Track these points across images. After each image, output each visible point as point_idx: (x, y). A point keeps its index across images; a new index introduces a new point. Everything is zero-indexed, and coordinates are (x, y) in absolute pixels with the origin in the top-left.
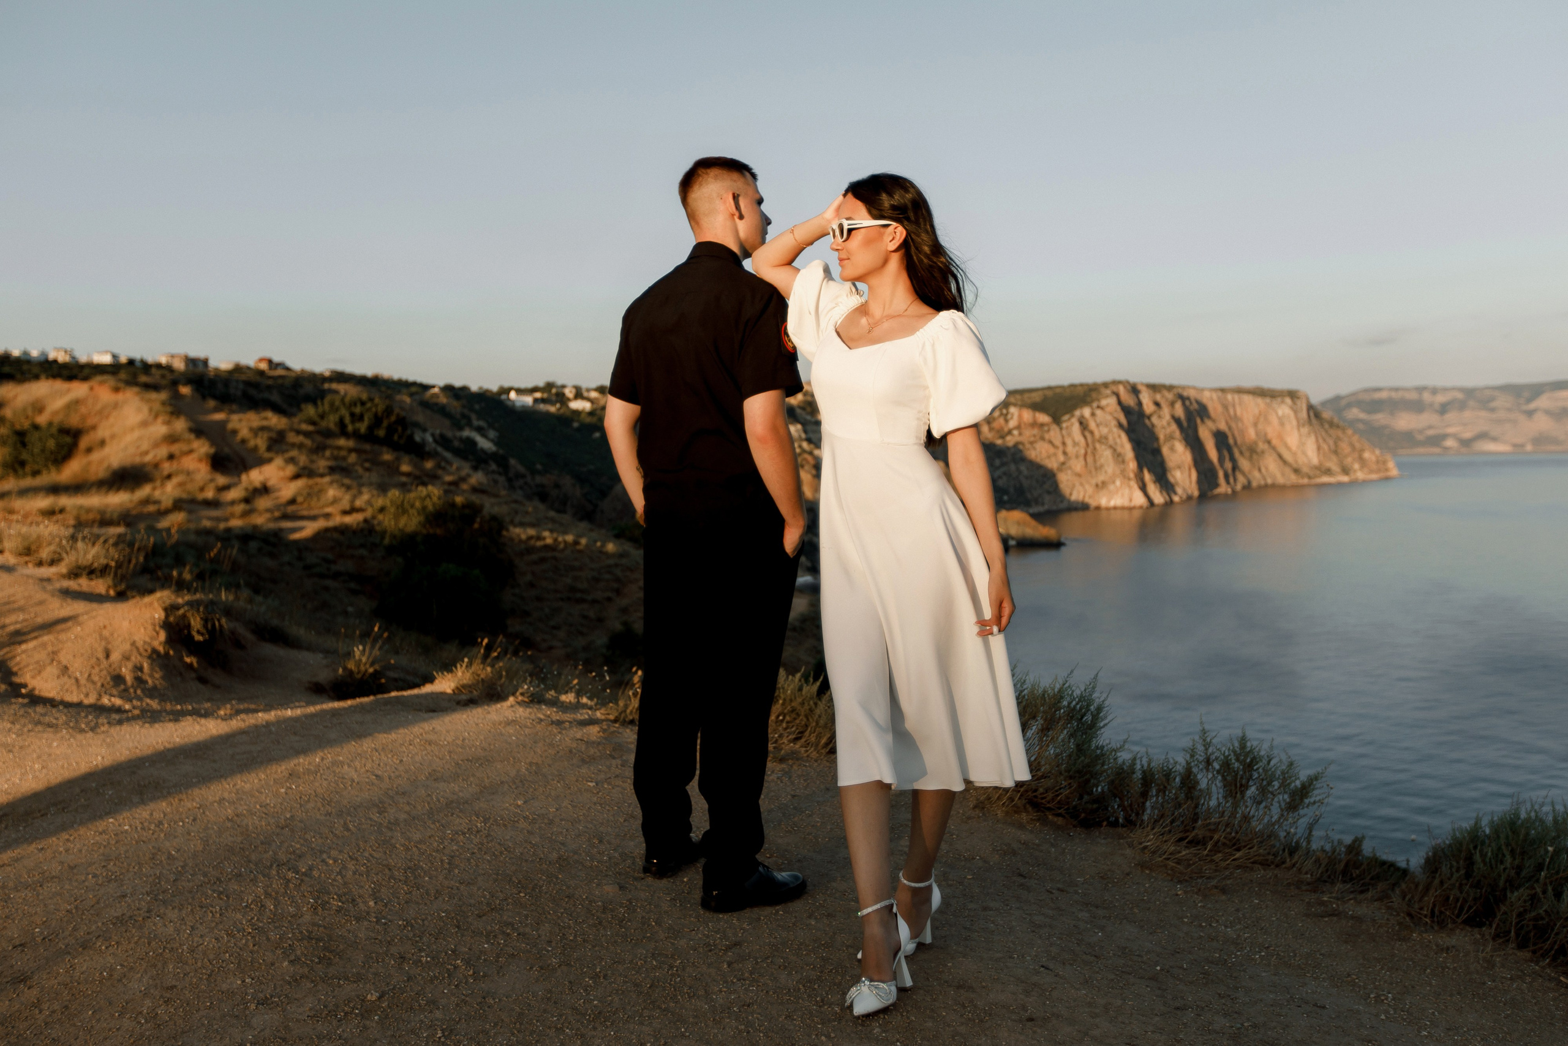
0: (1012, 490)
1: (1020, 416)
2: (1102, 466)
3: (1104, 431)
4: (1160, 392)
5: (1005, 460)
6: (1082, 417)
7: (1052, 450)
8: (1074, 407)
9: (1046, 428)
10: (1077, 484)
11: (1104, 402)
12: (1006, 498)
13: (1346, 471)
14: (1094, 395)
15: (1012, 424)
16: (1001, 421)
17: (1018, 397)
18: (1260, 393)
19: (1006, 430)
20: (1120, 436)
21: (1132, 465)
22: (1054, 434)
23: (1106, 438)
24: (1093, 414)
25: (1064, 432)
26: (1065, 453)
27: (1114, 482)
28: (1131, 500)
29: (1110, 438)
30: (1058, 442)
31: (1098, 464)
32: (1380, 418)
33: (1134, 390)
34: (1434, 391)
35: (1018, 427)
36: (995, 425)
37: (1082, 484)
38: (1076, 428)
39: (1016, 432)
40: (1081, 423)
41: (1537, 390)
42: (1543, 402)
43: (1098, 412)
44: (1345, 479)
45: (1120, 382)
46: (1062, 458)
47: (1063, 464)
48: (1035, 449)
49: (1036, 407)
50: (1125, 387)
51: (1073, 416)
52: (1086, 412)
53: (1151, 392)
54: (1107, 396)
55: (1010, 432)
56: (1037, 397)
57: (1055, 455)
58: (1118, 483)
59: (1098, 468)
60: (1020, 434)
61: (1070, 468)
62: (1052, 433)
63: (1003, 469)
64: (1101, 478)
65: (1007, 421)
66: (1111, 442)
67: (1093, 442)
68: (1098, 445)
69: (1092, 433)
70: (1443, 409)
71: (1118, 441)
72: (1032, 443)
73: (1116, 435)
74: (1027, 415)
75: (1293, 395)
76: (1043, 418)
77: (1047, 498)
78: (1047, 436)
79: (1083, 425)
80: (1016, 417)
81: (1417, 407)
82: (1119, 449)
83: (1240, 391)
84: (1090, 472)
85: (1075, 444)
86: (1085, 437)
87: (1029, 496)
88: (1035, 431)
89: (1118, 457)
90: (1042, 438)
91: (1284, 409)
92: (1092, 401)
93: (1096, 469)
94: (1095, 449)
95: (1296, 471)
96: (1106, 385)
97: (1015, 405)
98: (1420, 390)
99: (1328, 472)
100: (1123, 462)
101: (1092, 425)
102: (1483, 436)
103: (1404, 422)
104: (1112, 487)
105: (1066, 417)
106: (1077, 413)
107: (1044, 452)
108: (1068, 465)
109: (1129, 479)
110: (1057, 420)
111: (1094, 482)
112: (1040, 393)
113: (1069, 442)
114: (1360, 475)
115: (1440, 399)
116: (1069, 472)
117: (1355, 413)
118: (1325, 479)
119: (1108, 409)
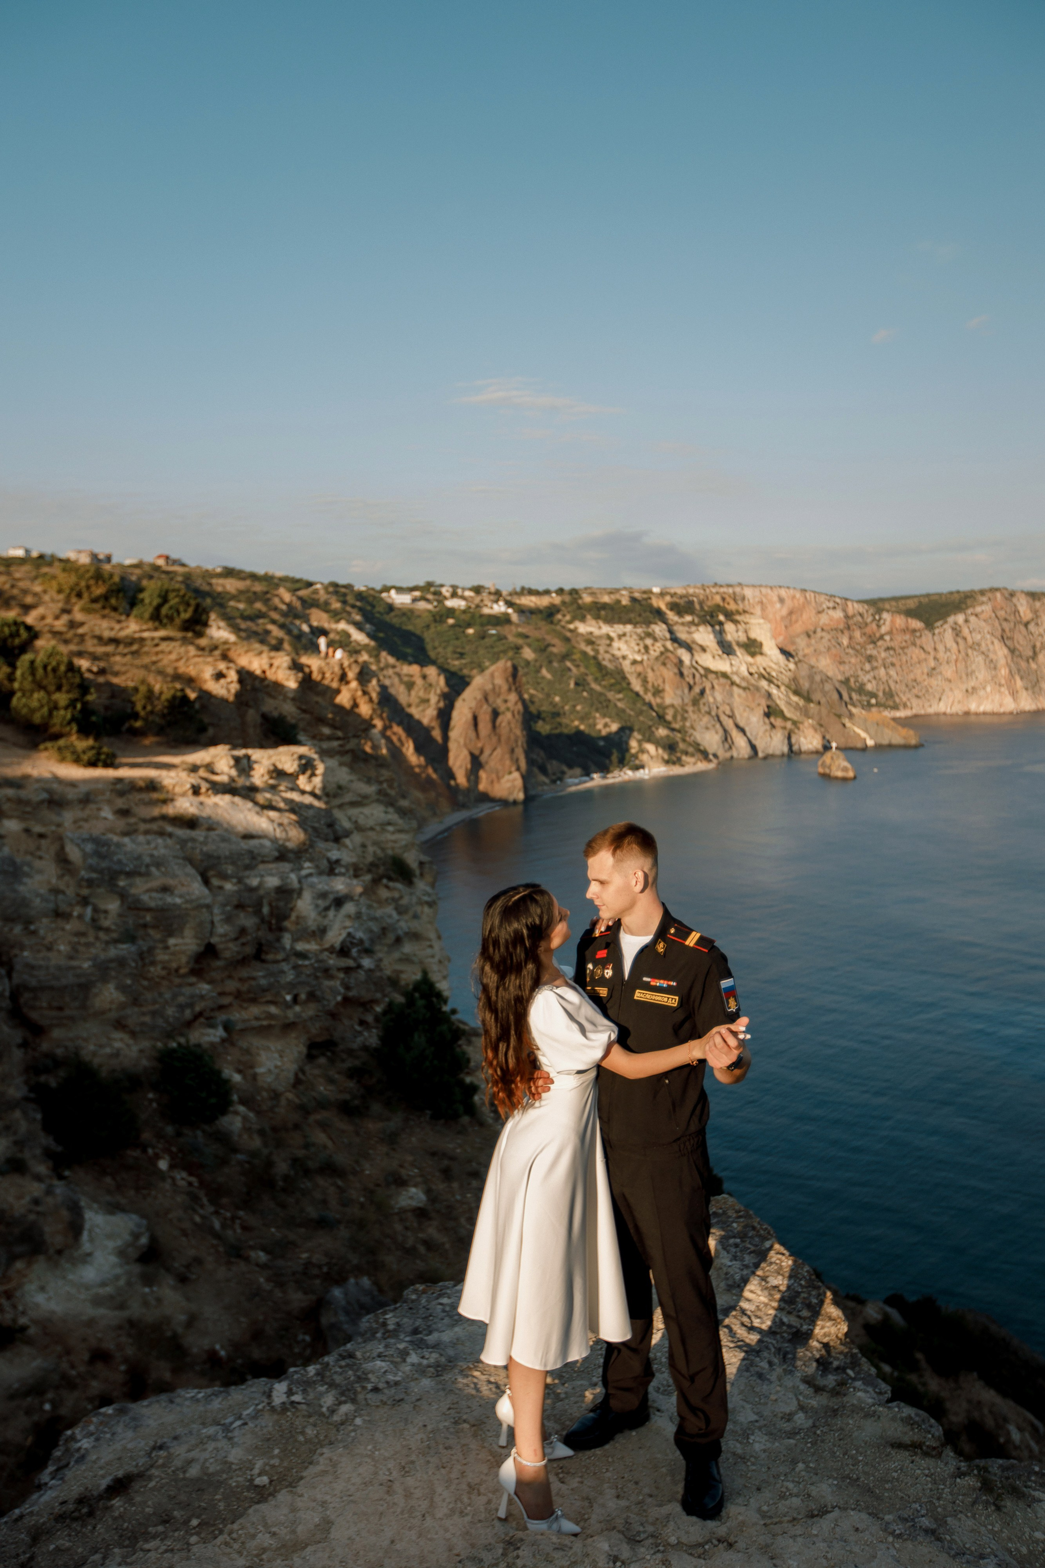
0: (881, 694)
1: (893, 622)
2: (973, 672)
3: (978, 637)
4: (1039, 600)
5: (875, 664)
6: (956, 623)
7: (923, 655)
8: (948, 614)
9: (918, 634)
10: (947, 689)
11: (978, 609)
12: (873, 701)
14: (969, 602)
15: (884, 629)
16: (874, 626)
17: (894, 603)
19: (878, 635)
20: (993, 643)
21: (1004, 672)
22: (927, 639)
23: (979, 645)
24: (966, 621)
25: (936, 638)
26: (935, 658)
27: (984, 688)
28: (1001, 706)
29: (983, 644)
30: (929, 648)
31: (969, 670)
33: (1011, 596)
35: (890, 633)
36: (868, 630)
37: (951, 689)
38: (949, 635)
39: (887, 638)
40: (953, 629)
43: (973, 619)
45: (997, 590)
46: (932, 664)
47: (934, 669)
48: (906, 654)
49: (910, 613)
50: (1003, 594)
51: (946, 622)
52: (960, 618)
53: (1031, 601)
54: (983, 603)
55: (881, 637)
56: (912, 604)
57: (926, 660)
58: (989, 689)
59: (969, 674)
60: (891, 639)
61: (941, 673)
62: (924, 639)
63: (872, 674)
64: (972, 683)
65: (879, 626)
66: (983, 648)
67: (966, 649)
68: (970, 651)
69: (965, 639)
71: (991, 647)
72: (903, 648)
73: (989, 642)
74: (900, 621)
76: (917, 624)
77: (915, 702)
78: (918, 642)
79: (957, 632)
80: (888, 623)
82: (992, 656)
84: (961, 678)
85: (947, 650)
86: (957, 643)
87: (897, 700)
88: (907, 637)
89: (992, 665)
90: (914, 644)
92: (967, 608)
93: (967, 675)
94: (967, 655)
96: (982, 592)
97: (888, 611)
100: (995, 668)
101: (966, 632)
104: (982, 693)
105: (939, 624)
106: (951, 619)
107: (914, 657)
108: (938, 670)
109: (1000, 685)
110: (930, 625)
111: (964, 687)
112: (916, 600)
113: (941, 648)
116: (939, 677)
119: (982, 616)
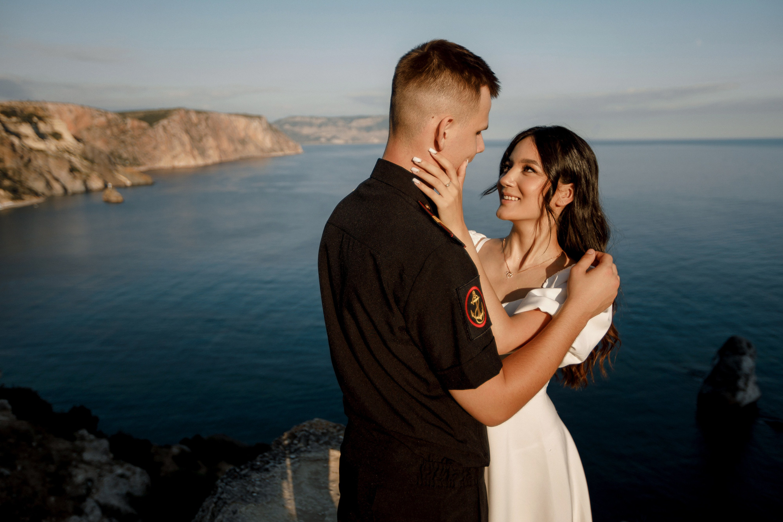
0: (130, 159)
1: (132, 123)
2: (175, 148)
3: (175, 131)
4: (200, 114)
5: (126, 144)
6: (164, 124)
7: (150, 139)
8: (159, 120)
9: (145, 129)
10: (163, 156)
11: (174, 118)
12: (127, 163)
13: (282, 150)
14: (169, 114)
15: (129, 127)
16: (123, 125)
17: (132, 114)
18: (246, 116)
19: (125, 129)
20: (182, 134)
21: (188, 147)
22: (150, 132)
23: (176, 134)
24: (168, 123)
25: (154, 131)
26: (156, 141)
27: (180, 155)
28: (189, 163)
29: (178, 134)
30: (152, 136)
31: (173, 147)
32: (297, 129)
33: (187, 112)
34: (317, 118)
35: (132, 128)
36: (120, 127)
37: (165, 156)
38: (161, 130)
39: (130, 131)
40: (163, 127)
41: (351, 119)
42: (354, 124)
43: (171, 122)
44: (280, 153)
45: (181, 108)
46: (154, 144)
47: (155, 146)
48: (141, 139)
49: (141, 119)
50: (183, 111)
51: (159, 124)
52: (165, 122)
54: (175, 115)
55: (128, 131)
56: (142, 115)
57: (151, 141)
58: (183, 155)
59: (173, 149)
60: (133, 132)
61: (159, 148)
63: (125, 149)
64: (175, 153)
65: (126, 125)
66: (179, 136)
67: (170, 136)
68: (172, 138)
69: (169, 132)
70: (320, 126)
71: (182, 136)
72: (139, 136)
74: (136, 123)
75: (259, 117)
76: (144, 124)
77: (149, 162)
78: (146, 133)
79: (165, 128)
80: (130, 124)
81: (310, 125)
82: (183, 139)
83: (237, 115)
84: (169, 150)
85: (161, 137)
86: (166, 134)
87: (140, 161)
88: (141, 131)
89: (183, 144)
90: (144, 134)
91: (255, 124)
92: (168, 117)
95: (262, 150)
96: (175, 109)
97: (129, 118)
98: (312, 117)
99: (274, 151)
100: (185, 145)
101: (169, 128)
102: (334, 137)
103: (306, 131)
104: (179, 157)
105: (155, 124)
106: (161, 122)
107: (145, 140)
108: (158, 146)
109: (187, 153)
110: (151, 125)
111: (171, 155)
112: (144, 113)
113: (158, 136)
114: (288, 152)
115: (319, 121)
116: (159, 150)
117: (287, 127)
118: (274, 154)
119: (176, 121)
